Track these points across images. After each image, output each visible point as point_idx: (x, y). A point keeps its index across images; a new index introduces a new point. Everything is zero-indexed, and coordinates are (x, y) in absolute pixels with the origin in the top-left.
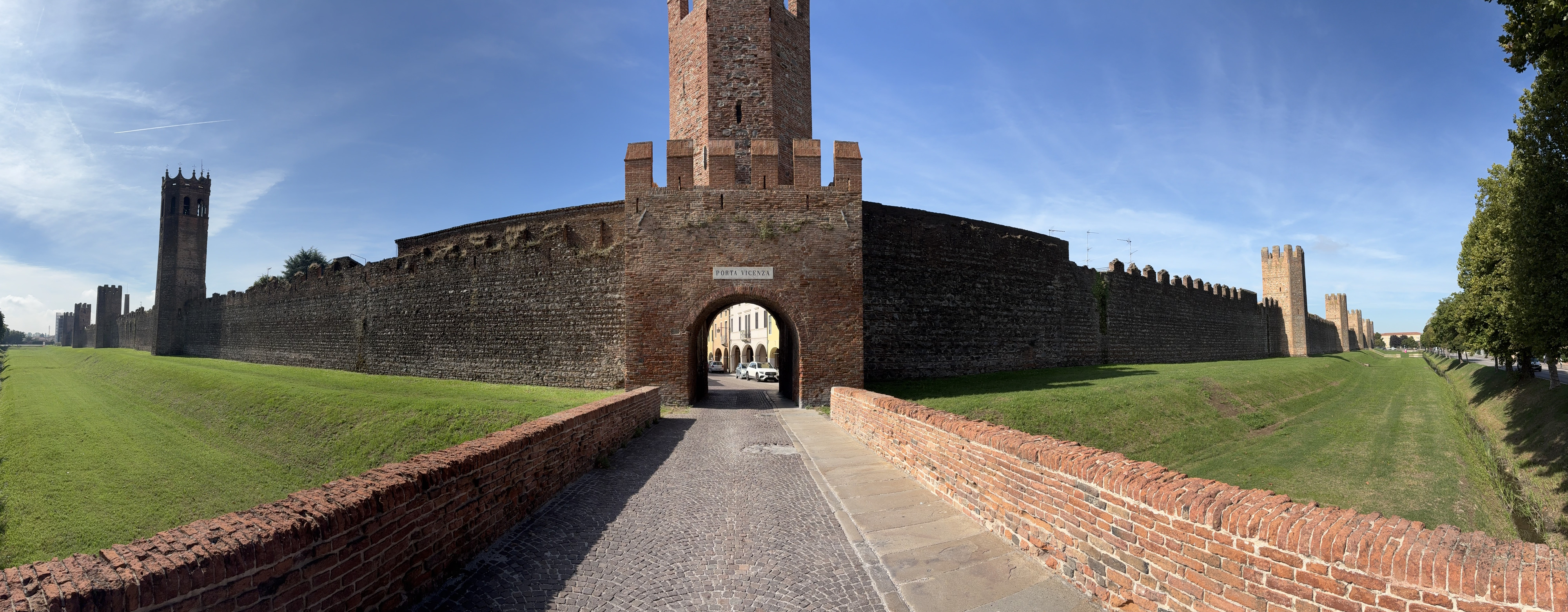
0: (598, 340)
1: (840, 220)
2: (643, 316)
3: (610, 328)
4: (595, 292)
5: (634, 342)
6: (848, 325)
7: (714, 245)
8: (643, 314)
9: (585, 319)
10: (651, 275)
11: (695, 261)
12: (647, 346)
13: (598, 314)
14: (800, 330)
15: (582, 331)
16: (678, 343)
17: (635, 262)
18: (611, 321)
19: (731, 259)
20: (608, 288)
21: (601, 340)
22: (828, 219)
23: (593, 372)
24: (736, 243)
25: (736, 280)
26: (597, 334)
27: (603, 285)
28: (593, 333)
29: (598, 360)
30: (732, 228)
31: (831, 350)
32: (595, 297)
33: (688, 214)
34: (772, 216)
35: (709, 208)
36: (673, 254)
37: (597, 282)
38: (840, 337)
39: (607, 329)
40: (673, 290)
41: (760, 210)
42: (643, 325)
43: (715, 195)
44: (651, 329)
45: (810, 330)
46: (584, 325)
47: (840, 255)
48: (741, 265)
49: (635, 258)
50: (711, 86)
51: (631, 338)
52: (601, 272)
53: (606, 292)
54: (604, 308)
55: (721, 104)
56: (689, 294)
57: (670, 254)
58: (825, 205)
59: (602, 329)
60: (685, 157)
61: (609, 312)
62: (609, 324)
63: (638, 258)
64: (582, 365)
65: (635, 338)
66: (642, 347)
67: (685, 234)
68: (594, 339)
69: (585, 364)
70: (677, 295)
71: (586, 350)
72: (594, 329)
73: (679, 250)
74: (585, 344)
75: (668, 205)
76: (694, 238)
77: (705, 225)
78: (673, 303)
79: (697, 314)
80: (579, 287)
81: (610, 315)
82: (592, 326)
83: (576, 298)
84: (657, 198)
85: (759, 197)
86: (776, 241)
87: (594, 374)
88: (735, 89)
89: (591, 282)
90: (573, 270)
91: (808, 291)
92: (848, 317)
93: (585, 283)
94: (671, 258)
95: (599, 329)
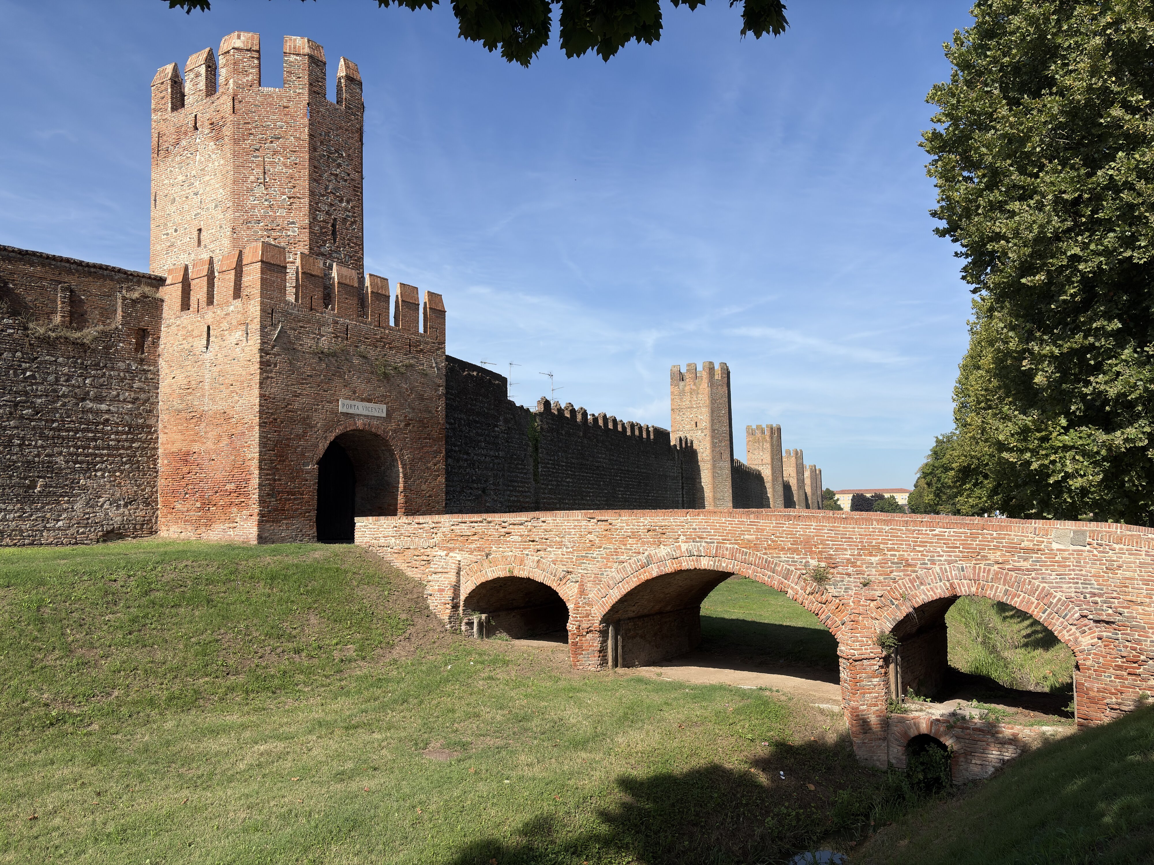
1: (432, 367)
2: (276, 446)
5: (267, 475)
6: (435, 465)
7: (340, 376)
8: (277, 443)
10: (284, 399)
11: (325, 391)
12: (279, 480)
14: (403, 468)
16: (308, 476)
17: (268, 382)
19: (354, 392)
22: (424, 365)
24: (359, 378)
25: (358, 415)
30: (356, 361)
31: (424, 486)
33: (318, 339)
34: (385, 355)
35: (337, 337)
36: (305, 379)
38: (430, 475)
40: (304, 419)
41: (377, 347)
42: (276, 455)
43: (342, 325)
44: (284, 461)
45: (410, 468)
48: (363, 400)
49: (268, 377)
51: (264, 469)
55: (320, 217)
56: (319, 425)
57: (303, 379)
58: (421, 350)
60: (319, 276)
63: (272, 378)
65: (268, 470)
66: (275, 480)
67: (316, 360)
70: (308, 424)
73: (311, 376)
75: (301, 324)
76: (324, 365)
77: (334, 355)
78: (305, 433)
79: (326, 447)
84: (291, 314)
85: (376, 334)
86: (388, 380)
88: (331, 205)
91: (410, 431)
92: (434, 458)
94: (303, 384)
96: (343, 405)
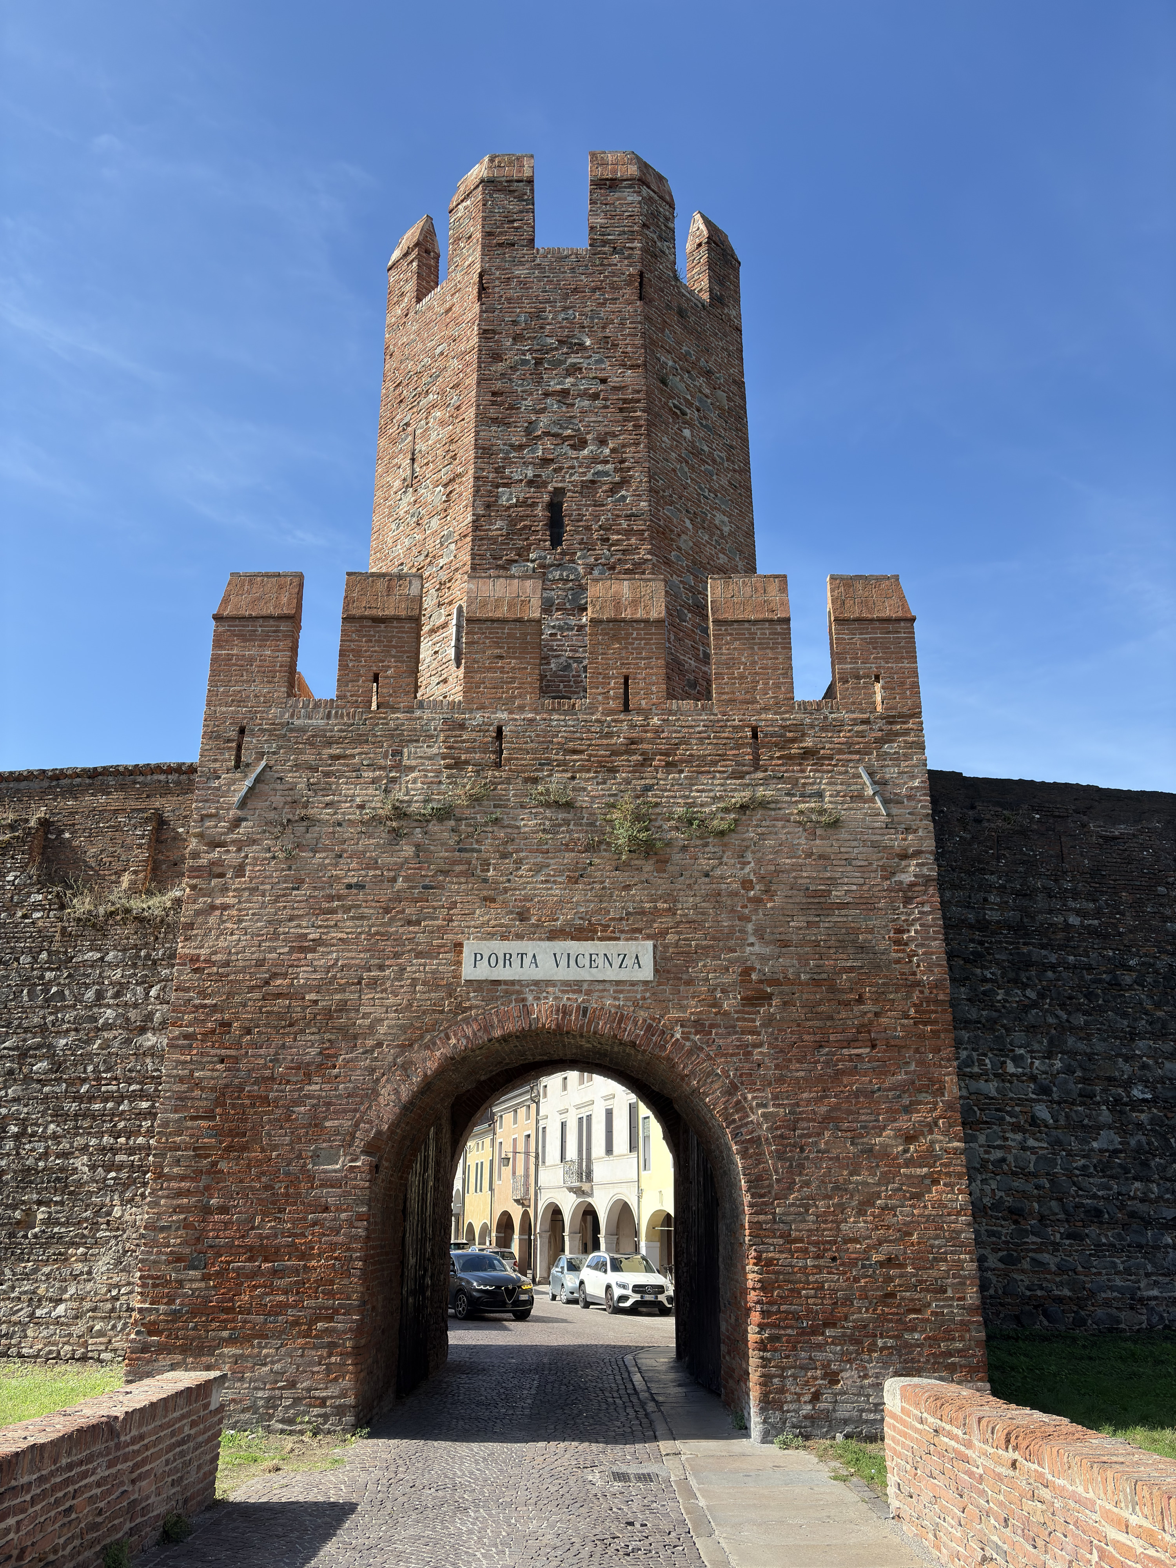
0: (93, 1187)
1: (859, 797)
2: (219, 1102)
3: (140, 1148)
4: (107, 1027)
5: (180, 1194)
6: (910, 1139)
7: (470, 874)
8: (221, 1095)
9: (59, 1116)
10: (260, 963)
11: (409, 923)
12: (223, 1210)
13: (106, 1100)
14: (744, 1154)
15: (45, 1155)
16: (331, 1197)
17: (212, 920)
18: (146, 1124)
19: (523, 916)
20: (150, 1017)
21: (104, 1187)
22: (820, 795)
23: (60, 1301)
24: (538, 869)
25: (536, 983)
26: (93, 1168)
27: (135, 1005)
28: (81, 1163)
29: (85, 1258)
30: (528, 823)
31: (855, 1225)
32: (106, 1045)
33: (394, 780)
34: (648, 788)
35: (458, 765)
36: (339, 898)
37: (117, 995)
38: (886, 1179)
39: (131, 1151)
40: (328, 1014)
41: (613, 770)
42: (218, 1133)
43: (481, 729)
44: (244, 1148)
45: (780, 1156)
46: (55, 1137)
47: (867, 904)
48: (554, 935)
49: (213, 907)
50: (484, 451)
51: (170, 1178)
52: (134, 966)
53: (143, 1030)
54: (129, 1081)
55: (507, 497)
56: (382, 1030)
57: (331, 898)
58: (808, 753)
59: (114, 1150)
60: (398, 619)
61: (143, 1095)
62: (138, 1133)
63: (225, 907)
64: (26, 1276)
65: (183, 1178)
66: (207, 1210)
67: (382, 836)
68: (80, 1184)
69: (35, 1271)
70: (343, 1031)
71: (49, 1221)
72: (84, 1149)
73: (360, 886)
74: (47, 1203)
75: (335, 750)
76: (408, 850)
77: (444, 814)
78: (327, 1058)
79: (405, 1095)
80: (57, 1010)
81: (145, 1105)
82: (79, 1141)
83: (38, 1047)
84: (302, 730)
85: (609, 735)
86: (662, 863)
87: (61, 1309)
88: (546, 462)
89: (100, 995)
90: (44, 956)
91: (769, 1021)
92: (907, 1110)
93: (78, 999)
94: (333, 911)
95: (103, 1150)
96: (477, 958)
